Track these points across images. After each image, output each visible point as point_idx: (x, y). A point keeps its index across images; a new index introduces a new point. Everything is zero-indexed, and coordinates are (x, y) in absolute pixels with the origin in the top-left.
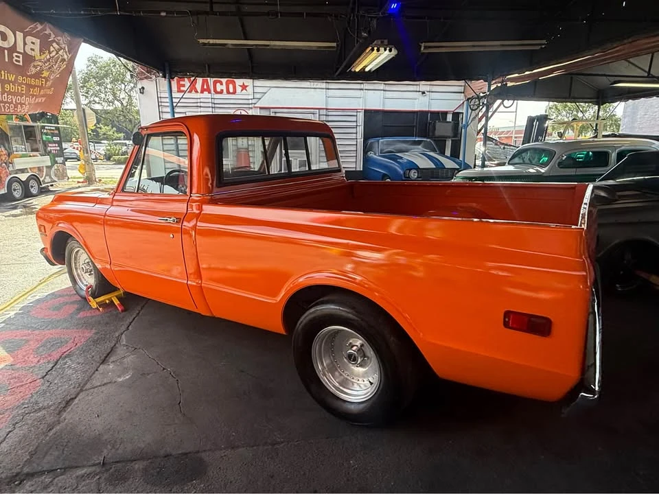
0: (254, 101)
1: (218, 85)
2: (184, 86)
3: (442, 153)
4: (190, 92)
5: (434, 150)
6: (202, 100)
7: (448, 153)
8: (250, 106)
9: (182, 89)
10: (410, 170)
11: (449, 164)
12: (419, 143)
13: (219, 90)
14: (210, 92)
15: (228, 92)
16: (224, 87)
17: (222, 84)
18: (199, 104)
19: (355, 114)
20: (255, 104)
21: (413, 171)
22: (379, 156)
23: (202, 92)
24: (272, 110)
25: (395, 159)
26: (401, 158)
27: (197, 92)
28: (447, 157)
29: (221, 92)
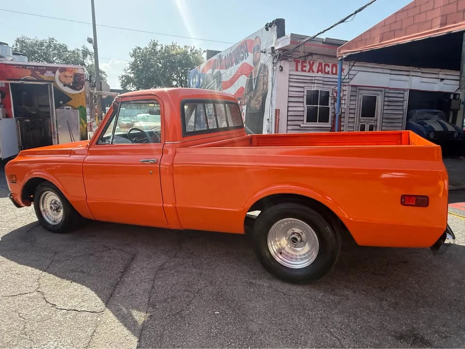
0: (347, 81)
1: (327, 67)
2: (305, 67)
3: (447, 121)
4: (309, 71)
5: (443, 119)
6: (316, 78)
7: (450, 121)
8: (345, 84)
9: (304, 69)
10: (430, 132)
11: (450, 128)
12: (435, 113)
13: (326, 71)
14: (322, 73)
15: (333, 73)
16: (330, 69)
17: (329, 67)
18: (313, 81)
19: (403, 92)
20: (348, 82)
21: (432, 133)
22: (415, 122)
23: (318, 72)
24: (358, 88)
25: (423, 124)
26: (426, 124)
27: (313, 72)
28: (449, 123)
29: (328, 73)
